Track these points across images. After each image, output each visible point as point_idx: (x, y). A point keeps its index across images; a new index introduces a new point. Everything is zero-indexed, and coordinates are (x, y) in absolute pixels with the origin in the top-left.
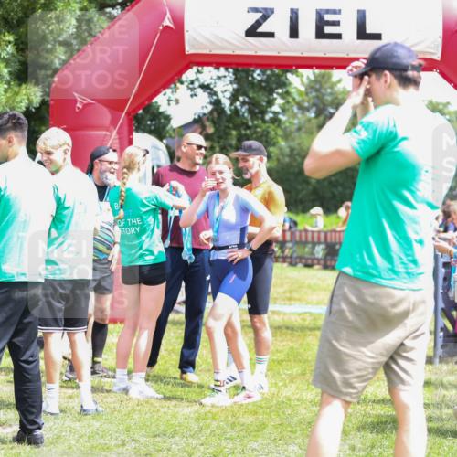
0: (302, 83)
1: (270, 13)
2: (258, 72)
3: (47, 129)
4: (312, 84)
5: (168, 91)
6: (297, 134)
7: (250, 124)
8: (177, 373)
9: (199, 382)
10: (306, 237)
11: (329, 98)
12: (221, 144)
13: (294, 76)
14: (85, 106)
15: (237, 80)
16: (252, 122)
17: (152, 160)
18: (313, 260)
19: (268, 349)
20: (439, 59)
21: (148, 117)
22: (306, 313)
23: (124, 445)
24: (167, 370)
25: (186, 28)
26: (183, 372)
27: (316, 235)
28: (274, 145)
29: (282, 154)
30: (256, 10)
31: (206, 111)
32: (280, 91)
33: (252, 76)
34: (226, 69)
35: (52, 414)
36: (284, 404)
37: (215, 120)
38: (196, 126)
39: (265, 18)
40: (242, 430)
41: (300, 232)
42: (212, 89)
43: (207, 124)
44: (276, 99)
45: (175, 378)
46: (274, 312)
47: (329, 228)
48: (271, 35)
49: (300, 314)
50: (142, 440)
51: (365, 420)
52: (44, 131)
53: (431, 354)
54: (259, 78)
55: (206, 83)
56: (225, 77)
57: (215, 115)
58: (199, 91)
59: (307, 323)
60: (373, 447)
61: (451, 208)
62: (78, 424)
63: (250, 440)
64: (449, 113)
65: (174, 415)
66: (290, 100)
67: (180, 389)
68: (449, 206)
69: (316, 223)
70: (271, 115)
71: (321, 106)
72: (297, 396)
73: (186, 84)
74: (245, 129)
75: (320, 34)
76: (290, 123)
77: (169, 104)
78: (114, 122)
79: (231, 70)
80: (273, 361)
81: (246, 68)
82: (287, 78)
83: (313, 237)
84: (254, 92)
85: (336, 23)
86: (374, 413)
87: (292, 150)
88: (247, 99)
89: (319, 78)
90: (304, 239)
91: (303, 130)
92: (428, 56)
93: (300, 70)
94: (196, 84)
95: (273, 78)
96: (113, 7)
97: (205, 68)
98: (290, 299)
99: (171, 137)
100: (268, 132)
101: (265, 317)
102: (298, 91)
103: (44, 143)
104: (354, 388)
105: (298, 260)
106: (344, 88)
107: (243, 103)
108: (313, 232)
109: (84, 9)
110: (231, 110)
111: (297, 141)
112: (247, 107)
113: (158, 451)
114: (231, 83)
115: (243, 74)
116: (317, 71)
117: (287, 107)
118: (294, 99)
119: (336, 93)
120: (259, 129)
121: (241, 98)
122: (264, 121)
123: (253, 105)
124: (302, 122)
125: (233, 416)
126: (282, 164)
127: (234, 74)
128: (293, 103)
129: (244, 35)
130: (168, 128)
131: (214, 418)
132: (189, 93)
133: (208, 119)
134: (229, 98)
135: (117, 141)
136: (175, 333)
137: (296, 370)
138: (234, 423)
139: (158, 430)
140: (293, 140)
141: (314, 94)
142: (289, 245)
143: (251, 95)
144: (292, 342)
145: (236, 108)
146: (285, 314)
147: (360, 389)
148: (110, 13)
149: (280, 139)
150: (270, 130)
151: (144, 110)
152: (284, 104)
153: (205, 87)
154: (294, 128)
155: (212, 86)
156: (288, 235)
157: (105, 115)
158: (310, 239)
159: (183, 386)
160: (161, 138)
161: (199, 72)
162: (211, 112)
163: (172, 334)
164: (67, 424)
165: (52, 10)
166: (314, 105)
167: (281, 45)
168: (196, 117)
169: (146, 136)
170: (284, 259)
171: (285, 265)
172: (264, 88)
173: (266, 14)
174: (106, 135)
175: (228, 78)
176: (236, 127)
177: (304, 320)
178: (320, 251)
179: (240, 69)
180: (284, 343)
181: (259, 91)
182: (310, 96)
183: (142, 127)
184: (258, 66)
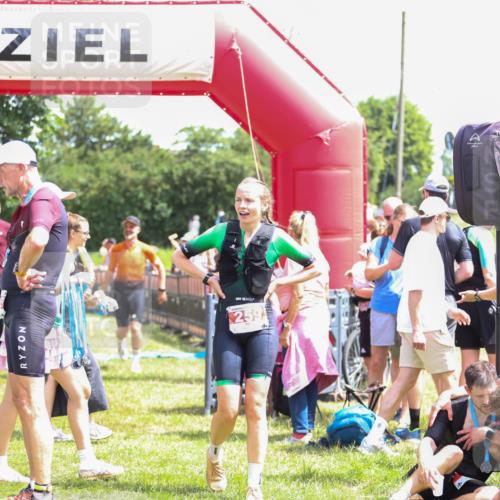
0: (62, 110)
2: (13, 98)
4: (74, 111)
6: (55, 166)
11: (91, 126)
13: (53, 102)
20: (210, 82)
30: (11, 31)
32: (37, 119)
33: (7, 103)
44: (32, 127)
48: (27, 58)
53: (201, 403)
54: (14, 105)
64: (223, 141)
66: (48, 128)
71: (82, 135)
82: (44, 104)
84: (9, 121)
88: (1, 129)
89: (80, 105)
91: (63, 161)
92: (198, 79)
93: (59, 96)
95: (30, 105)
102: (57, 118)
106: (107, 115)
111: (56, 174)
116: (78, 97)
117: (44, 136)
118: (52, 128)
119: (98, 120)
123: (8, 135)
124: (62, 153)
128: (51, 132)
140: (51, 172)
141: (74, 122)
143: (5, 124)
152: (41, 133)
154: (54, 158)
172: (20, 116)
181: (14, 120)
182: (71, 123)
184: (12, 92)
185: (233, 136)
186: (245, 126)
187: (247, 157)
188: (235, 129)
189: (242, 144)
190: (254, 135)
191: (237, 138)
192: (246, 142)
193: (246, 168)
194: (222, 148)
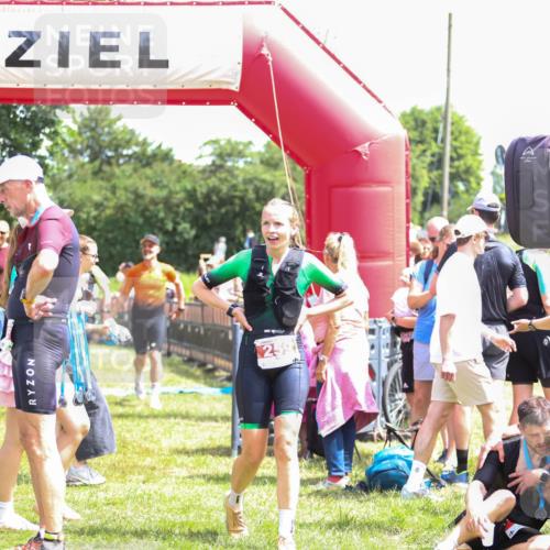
0: (75, 121)
1: (35, 38)
2: (21, 108)
4: (87, 122)
6: (68, 183)
11: (106, 139)
13: (65, 112)
20: (237, 90)
30: (19, 34)
32: (47, 130)
33: (15, 113)
39: (29, 43)
44: (42, 140)
48: (36, 64)
53: (229, 444)
54: (22, 116)
64: (251, 155)
66: (60, 142)
71: (97, 148)
75: (95, 62)
81: (6, 104)
82: (56, 116)
84: (16, 133)
85: (114, 49)
87: (62, 201)
88: (7, 141)
89: (95, 115)
91: (76, 177)
92: (224, 87)
93: (72, 106)
95: (40, 115)
102: (69, 129)
106: (125, 127)
107: (4, 146)
111: (67, 192)
112: (7, 150)
115: (4, 111)
116: (93, 107)
117: (55, 150)
118: (64, 141)
119: (115, 132)
121: (1, 141)
123: (15, 148)
124: (74, 168)
128: (63, 145)
129: (4, 64)
140: (63, 189)
141: (88, 134)
143: (12, 137)
152: (52, 146)
154: (66, 174)
172: (29, 128)
173: (31, 39)
181: (23, 131)
182: (84, 136)
184: (20, 101)
185: (263, 150)
186: (275, 139)
187: (278, 173)
188: (265, 143)
189: (272, 158)
190: (286, 148)
191: (267, 152)
192: (277, 156)
193: (277, 185)
194: (251, 163)
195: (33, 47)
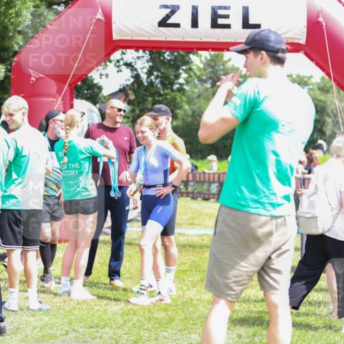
0: (201, 62)
1: (176, 9)
2: (168, 53)
3: (9, 97)
4: (209, 62)
5: (100, 68)
6: (197, 100)
7: (162, 92)
8: (107, 280)
9: (124, 287)
10: (205, 178)
11: (221, 73)
12: (140, 108)
13: (195, 56)
14: (38, 79)
15: (152, 59)
16: (164, 91)
17: (88, 120)
18: (209, 194)
19: (175, 261)
20: (304, 43)
21: (85, 87)
22: (204, 235)
23: (67, 334)
24: (99, 278)
25: (113, 20)
26: (112, 280)
27: (211, 176)
28: (180, 108)
29: (186, 115)
30: (166, 7)
31: (129, 83)
32: (184, 68)
33: (164, 57)
34: (144, 51)
35: (13, 311)
36: (188, 303)
37: (136, 89)
38: (121, 94)
39: (173, 12)
40: (156, 323)
41: (200, 174)
42: (133, 67)
43: (130, 92)
44: (181, 73)
45: (105, 284)
46: (180, 234)
47: (222, 171)
48: (177, 25)
49: (199, 236)
50: (81, 330)
51: (249, 315)
52: (7, 99)
54: (169, 58)
55: (128, 62)
56: (143, 57)
57: (136, 85)
58: (124, 68)
59: (205, 242)
60: (254, 336)
61: (314, 155)
62: (32, 319)
63: (162, 331)
64: (312, 84)
65: (105, 312)
66: (192, 74)
67: (109, 292)
68: (311, 154)
69: (212, 167)
70: (178, 86)
71: (216, 79)
72: (198, 297)
73: (113, 63)
74: (158, 97)
75: (215, 25)
76: (192, 92)
77: (101, 78)
78: (59, 92)
79: (147, 52)
80: (180, 270)
81: (158, 50)
82: (190, 59)
83: (209, 178)
84: (165, 68)
85: (227, 17)
86: (256, 309)
87: (194, 112)
88: (159, 74)
89: (214, 58)
90: (202, 179)
91: (202, 97)
92: (296, 41)
93: (200, 52)
94: (122, 63)
95: (179, 58)
96: (59, 4)
97: (128, 50)
98: (192, 224)
99: (102, 102)
100: (175, 99)
101: (172, 237)
102: (198, 67)
103: (8, 108)
104: (234, 290)
105: (198, 195)
106: (233, 65)
107: (157, 77)
108: (209, 174)
109: (36, 7)
110: (147, 82)
111: (198, 105)
112: (159, 79)
113: (93, 338)
114: (148, 61)
115: (157, 55)
116: (212, 53)
117: (190, 79)
118: (195, 74)
119: (227, 69)
120: (168, 97)
121: (155, 73)
122: (173, 91)
123: (164, 78)
124: (201, 91)
125: (149, 312)
126: (186, 123)
127: (150, 55)
128: (194, 77)
129: (156, 25)
130: (100, 95)
131: (135, 314)
132: (116, 69)
133: (130, 89)
134: (146, 73)
135: (62, 106)
136: (105, 250)
137: (196, 278)
138: (150, 318)
139: (93, 323)
140: (195, 104)
141: (210, 70)
142: (191, 184)
143: (162, 71)
144: (194, 256)
145: (151, 80)
146: (188, 235)
147: (238, 292)
148: (56, 9)
149: (184, 104)
150: (177, 97)
151: (82, 82)
152: (187, 78)
153: (128, 65)
154: (196, 95)
155: (133, 64)
156: (191, 176)
157: (53, 86)
158: (207, 179)
159: (111, 290)
160: (95, 104)
161: (123, 53)
162: (133, 84)
163: (103, 251)
164: (24, 318)
165: (12, 8)
166: (210, 78)
167: (185, 33)
168: (121, 87)
169: (84, 102)
170: (188, 194)
171: (189, 199)
172: (173, 66)
173: (174, 10)
174: (53, 101)
175: (145, 58)
176: (152, 95)
177: (203, 240)
178: (214, 188)
179: (154, 51)
180: (188, 257)
181: (169, 68)
182: (207, 71)
183: (81, 95)
184: (167, 49)
185: (319, 81)
186: (328, 74)
187: (329, 96)
189: (325, 86)
190: (335, 81)
191: (322, 82)
192: (328, 85)
193: (328, 103)
194: (312, 89)
195: (175, 15)
